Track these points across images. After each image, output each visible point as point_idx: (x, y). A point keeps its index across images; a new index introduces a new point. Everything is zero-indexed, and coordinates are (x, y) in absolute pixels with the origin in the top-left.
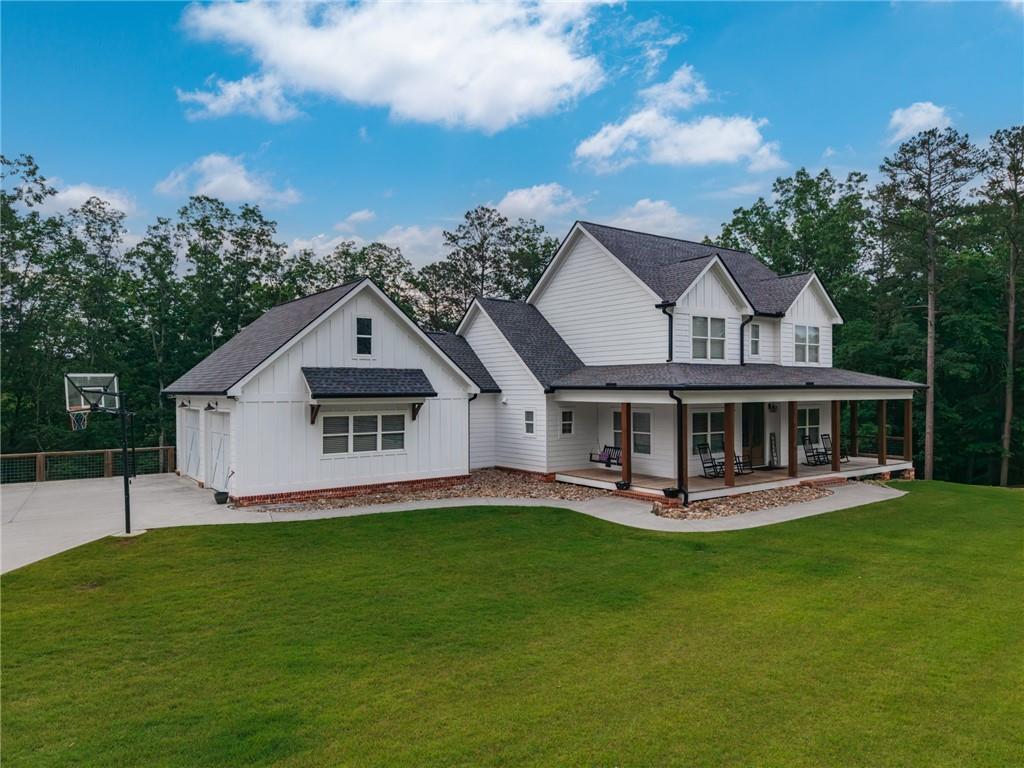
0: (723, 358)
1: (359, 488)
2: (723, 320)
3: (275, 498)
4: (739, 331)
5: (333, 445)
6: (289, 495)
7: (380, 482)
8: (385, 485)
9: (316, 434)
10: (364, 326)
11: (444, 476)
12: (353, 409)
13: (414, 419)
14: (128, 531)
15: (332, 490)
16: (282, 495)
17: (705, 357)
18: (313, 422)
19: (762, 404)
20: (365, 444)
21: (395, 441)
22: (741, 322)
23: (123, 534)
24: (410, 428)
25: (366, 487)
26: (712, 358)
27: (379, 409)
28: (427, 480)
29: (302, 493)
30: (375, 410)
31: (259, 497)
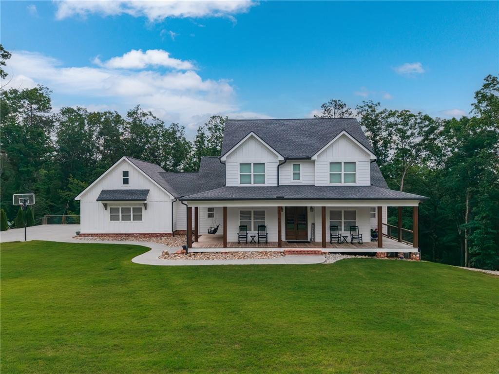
0: (264, 183)
1: (123, 234)
2: (264, 164)
3: (92, 235)
4: (277, 169)
5: (114, 218)
6: (97, 234)
7: (132, 233)
8: (133, 234)
9: (107, 214)
10: (126, 174)
11: (159, 233)
12: (120, 205)
13: (146, 209)
14: (26, 240)
15: (113, 234)
16: (95, 234)
17: (251, 183)
18: (106, 209)
19: (306, 207)
20: (126, 218)
21: (138, 217)
22: (278, 164)
23: (24, 241)
24: (144, 213)
25: (125, 234)
26: (254, 183)
27: (131, 205)
28: (151, 234)
29: (101, 234)
30: (129, 205)
31: (87, 234)
